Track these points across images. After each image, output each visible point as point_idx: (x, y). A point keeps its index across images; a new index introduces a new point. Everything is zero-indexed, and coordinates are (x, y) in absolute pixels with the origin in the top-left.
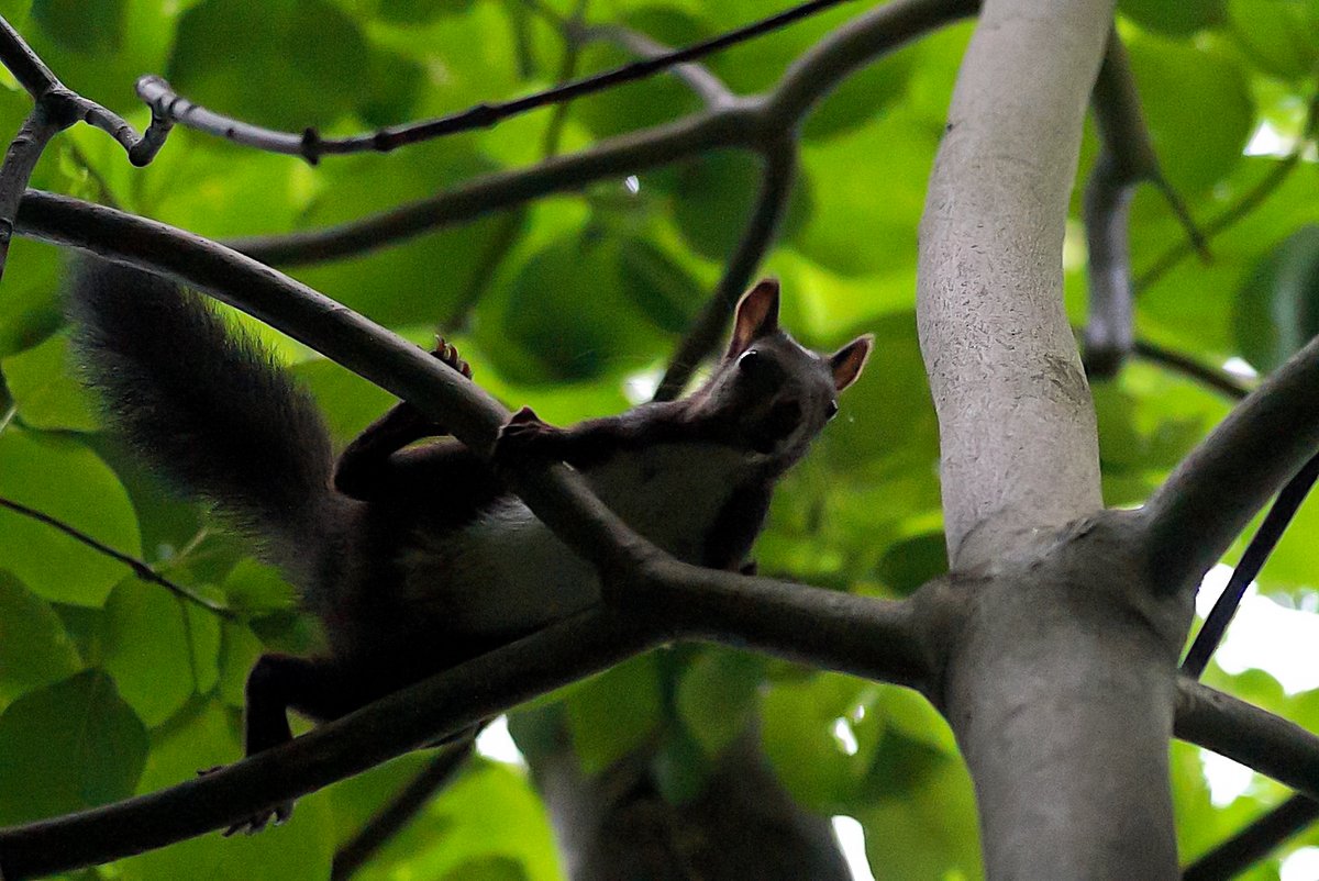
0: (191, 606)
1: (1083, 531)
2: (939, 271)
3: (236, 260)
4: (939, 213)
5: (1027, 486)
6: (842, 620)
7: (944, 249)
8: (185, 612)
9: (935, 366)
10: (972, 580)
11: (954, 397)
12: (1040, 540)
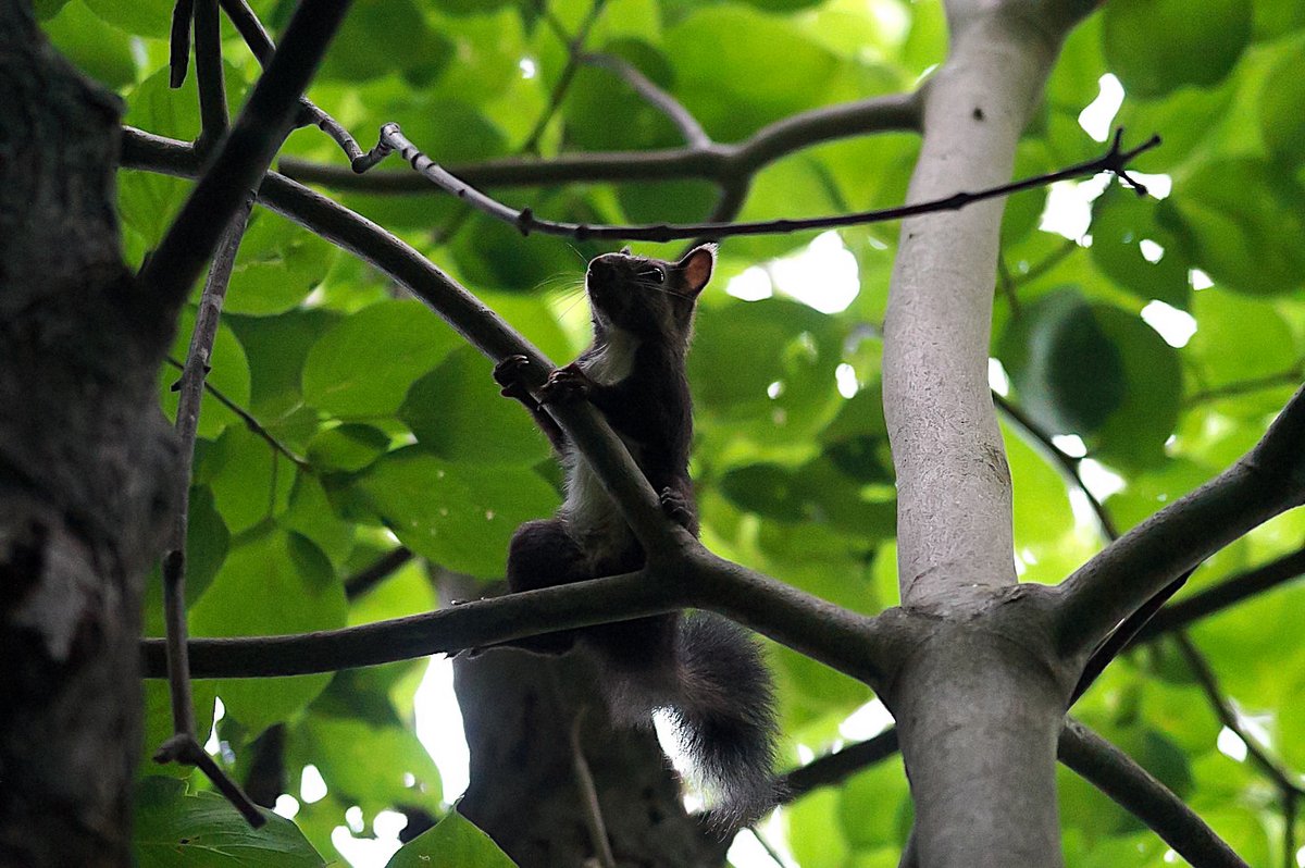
0: (280, 454)
1: (1015, 597)
2: (907, 357)
3: (417, 259)
4: (906, 308)
5: (970, 548)
6: (824, 622)
7: (911, 339)
8: (275, 459)
9: (899, 431)
10: (926, 615)
11: (915, 461)
12: (979, 595)
